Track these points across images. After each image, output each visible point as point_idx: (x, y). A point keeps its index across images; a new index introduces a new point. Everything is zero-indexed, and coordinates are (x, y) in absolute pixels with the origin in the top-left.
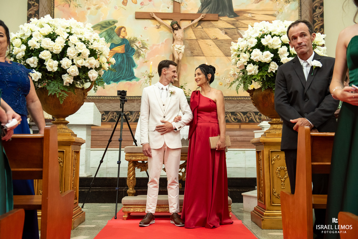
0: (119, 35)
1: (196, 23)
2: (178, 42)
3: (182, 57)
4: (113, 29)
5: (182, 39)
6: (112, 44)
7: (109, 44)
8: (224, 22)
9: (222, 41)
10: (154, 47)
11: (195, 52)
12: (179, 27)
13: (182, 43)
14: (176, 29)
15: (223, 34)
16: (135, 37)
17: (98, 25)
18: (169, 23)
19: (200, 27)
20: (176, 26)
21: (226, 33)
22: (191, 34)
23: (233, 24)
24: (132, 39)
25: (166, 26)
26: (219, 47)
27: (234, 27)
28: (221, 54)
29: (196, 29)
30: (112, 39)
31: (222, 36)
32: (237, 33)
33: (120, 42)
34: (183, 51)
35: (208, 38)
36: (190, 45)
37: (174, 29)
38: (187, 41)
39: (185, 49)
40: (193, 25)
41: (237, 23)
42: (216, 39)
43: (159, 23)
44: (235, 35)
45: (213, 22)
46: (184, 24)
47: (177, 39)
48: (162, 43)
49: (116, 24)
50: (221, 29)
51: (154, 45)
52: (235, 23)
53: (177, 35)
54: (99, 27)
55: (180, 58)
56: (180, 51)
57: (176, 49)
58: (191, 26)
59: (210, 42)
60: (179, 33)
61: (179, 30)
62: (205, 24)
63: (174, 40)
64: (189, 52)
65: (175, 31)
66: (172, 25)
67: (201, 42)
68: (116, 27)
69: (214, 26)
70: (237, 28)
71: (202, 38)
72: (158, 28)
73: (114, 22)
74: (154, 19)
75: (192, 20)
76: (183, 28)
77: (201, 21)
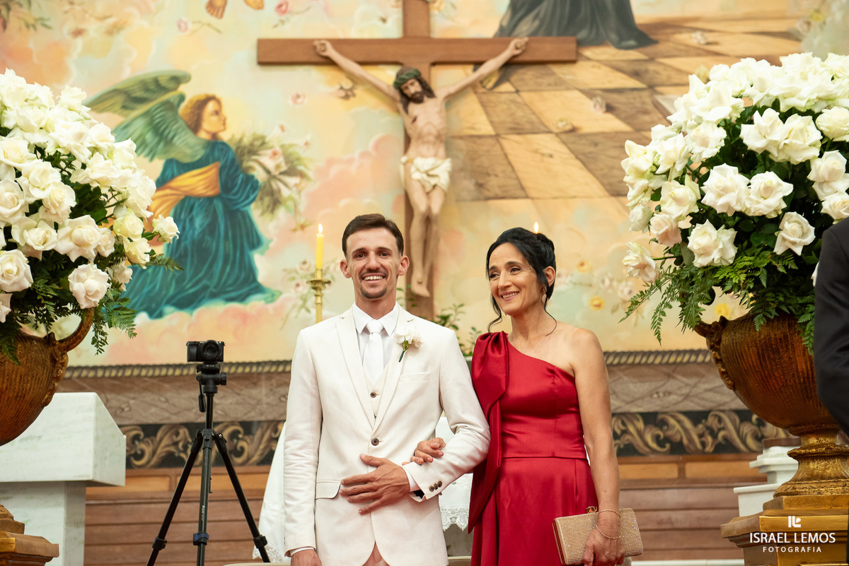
0: (195, 126)
1: (490, 75)
2: (424, 149)
3: (444, 206)
4: (171, 107)
5: (438, 137)
6: (169, 163)
7: (158, 165)
8: (600, 66)
9: (595, 139)
10: (334, 170)
11: (494, 184)
12: (428, 91)
13: (442, 151)
14: (417, 99)
15: (600, 113)
16: (260, 132)
17: (115, 92)
18: (386, 76)
19: (506, 87)
20: (414, 88)
21: (610, 109)
22: (474, 118)
23: (636, 74)
24: (246, 141)
25: (375, 89)
26: (586, 161)
27: (638, 85)
28: (595, 188)
29: (493, 98)
30: (169, 142)
31: (595, 120)
32: (650, 107)
33: (200, 154)
34: (443, 179)
35: (539, 128)
36: (472, 157)
37: (408, 99)
38: (461, 144)
39: (453, 175)
40: (482, 81)
41: (651, 67)
42: (573, 130)
43: (351, 77)
44: (646, 112)
45: (557, 70)
46: (447, 80)
47: (420, 137)
48: (364, 154)
49: (183, 88)
50: (590, 94)
51: (331, 162)
52: (641, 67)
53: (420, 123)
54: (120, 99)
55: (436, 209)
56: (433, 181)
57: (416, 176)
58: (472, 87)
59: (547, 143)
60: (427, 114)
61: (429, 104)
62: (528, 74)
63: (408, 140)
64: (469, 184)
65: (414, 108)
66: (400, 85)
67: (513, 145)
68: (182, 98)
69: (560, 85)
70: (651, 87)
71: (518, 130)
72: (347, 97)
73: (177, 80)
74: (329, 62)
75: (478, 64)
76: (441, 92)
77: (511, 65)
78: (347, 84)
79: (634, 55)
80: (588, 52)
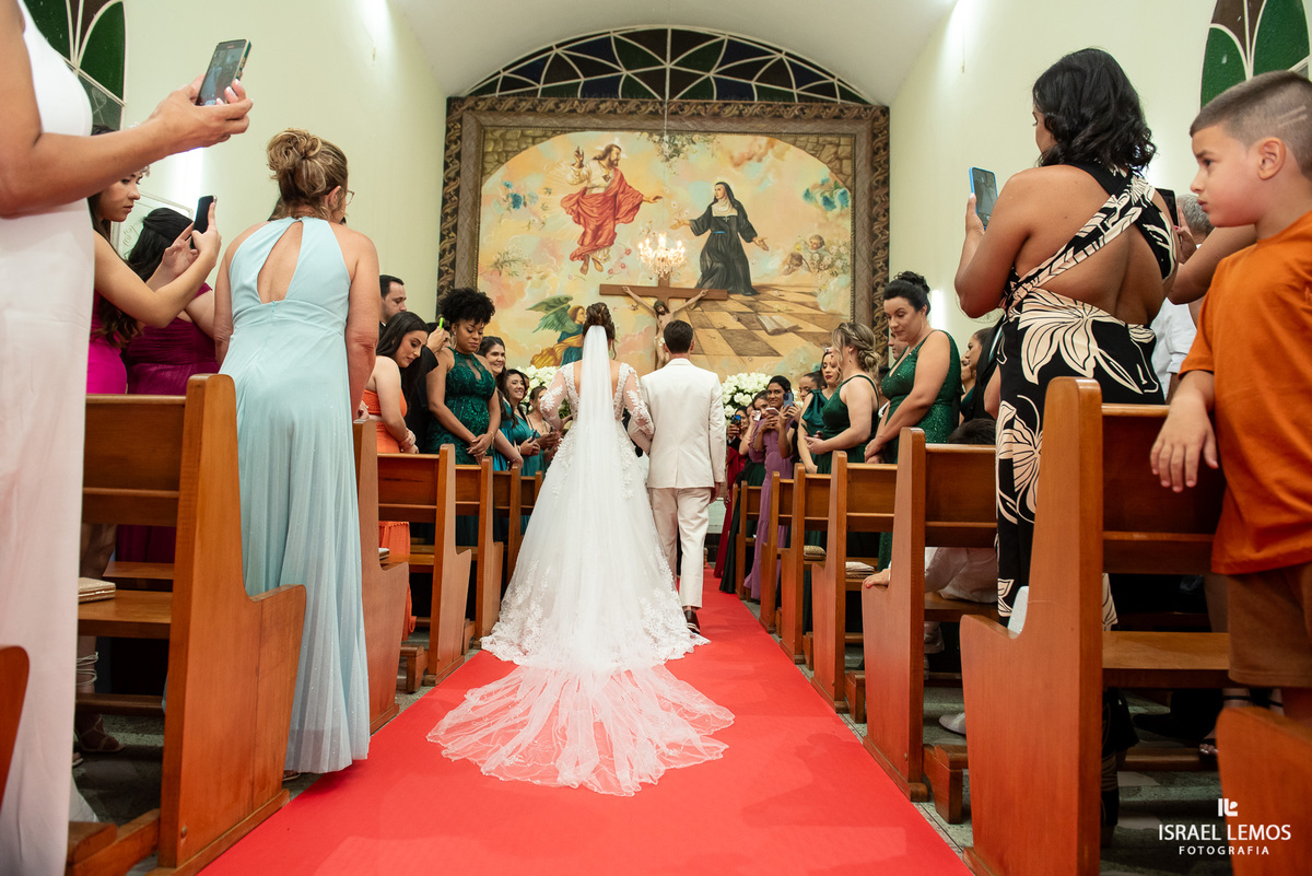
0: (574, 319)
1: (692, 304)
4: (565, 310)
6: (563, 333)
7: (559, 333)
8: (736, 303)
9: (732, 332)
10: (628, 339)
12: (667, 310)
14: (663, 314)
15: (735, 322)
17: (543, 303)
18: (651, 302)
19: (698, 309)
20: (662, 309)
21: (739, 320)
23: (750, 307)
25: (646, 308)
26: (728, 341)
27: (749, 310)
28: (731, 352)
29: (692, 313)
30: (563, 325)
31: (733, 324)
32: (755, 320)
33: (576, 330)
35: (710, 326)
37: (658, 313)
40: (689, 306)
41: (757, 304)
42: (724, 328)
43: (636, 301)
44: (754, 322)
45: (719, 302)
46: (675, 305)
48: (640, 333)
49: (569, 303)
50: (731, 313)
51: (627, 336)
52: (753, 304)
53: (663, 323)
54: (545, 306)
57: (661, 344)
58: (685, 308)
59: (713, 332)
61: (667, 315)
62: (708, 304)
63: (658, 329)
65: (660, 316)
66: (656, 307)
68: (569, 307)
69: (720, 309)
70: (756, 312)
71: (702, 327)
73: (568, 299)
74: (628, 295)
75: (688, 299)
76: (672, 311)
77: (701, 300)
78: (635, 304)
79: (750, 298)
80: (732, 297)
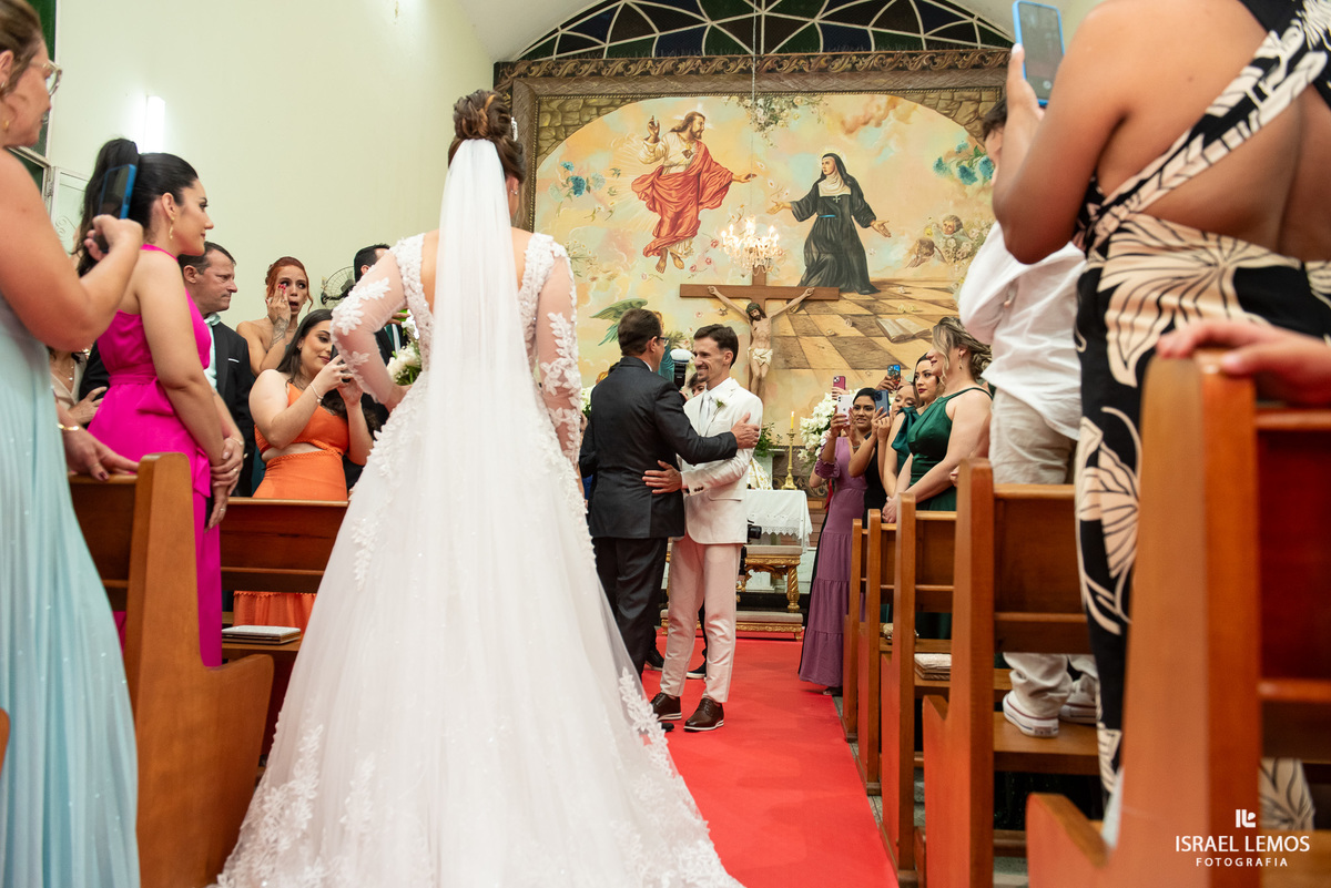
1: (794, 306)
2: (759, 344)
3: (767, 373)
5: (767, 338)
8: (850, 303)
9: (846, 340)
11: (794, 360)
12: (763, 315)
13: (768, 345)
14: (758, 319)
15: (849, 327)
16: (680, 331)
17: (611, 309)
18: (743, 304)
19: (803, 312)
20: (756, 313)
21: (854, 325)
22: (786, 327)
23: (868, 308)
24: (673, 335)
25: (737, 311)
26: (840, 351)
27: (866, 312)
28: (845, 364)
29: (796, 317)
31: (847, 330)
32: (874, 325)
34: (768, 359)
35: (818, 333)
36: (784, 347)
37: (753, 319)
38: (779, 340)
39: (773, 357)
40: (790, 309)
41: (876, 304)
42: (835, 335)
43: (725, 304)
44: (872, 327)
45: (828, 303)
46: (773, 307)
47: (758, 338)
50: (844, 317)
52: (872, 304)
53: (758, 331)
54: (613, 312)
55: (763, 375)
56: (763, 360)
57: (755, 357)
58: (786, 311)
59: (822, 341)
60: (762, 327)
61: (763, 321)
62: (814, 306)
63: (752, 338)
64: (782, 361)
65: (755, 323)
66: (749, 311)
67: (804, 341)
69: (830, 312)
70: (875, 314)
71: (807, 334)
72: (723, 315)
74: (715, 297)
75: (789, 300)
76: (769, 315)
77: (805, 301)
78: (724, 308)
79: (868, 297)
80: (845, 296)
